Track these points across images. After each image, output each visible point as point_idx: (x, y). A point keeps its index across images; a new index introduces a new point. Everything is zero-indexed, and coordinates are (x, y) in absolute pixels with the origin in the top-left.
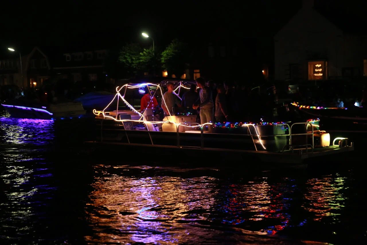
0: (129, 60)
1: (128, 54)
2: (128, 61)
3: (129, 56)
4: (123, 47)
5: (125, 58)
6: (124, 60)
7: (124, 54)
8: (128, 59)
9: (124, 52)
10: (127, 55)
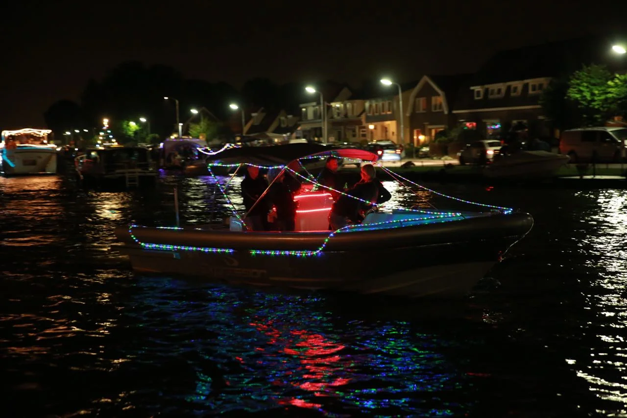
0: (588, 96)
1: (585, 84)
2: (585, 96)
3: (587, 87)
4: (577, 72)
5: (580, 92)
6: (578, 96)
7: (578, 85)
8: (585, 94)
9: (578, 82)
10: (583, 86)
